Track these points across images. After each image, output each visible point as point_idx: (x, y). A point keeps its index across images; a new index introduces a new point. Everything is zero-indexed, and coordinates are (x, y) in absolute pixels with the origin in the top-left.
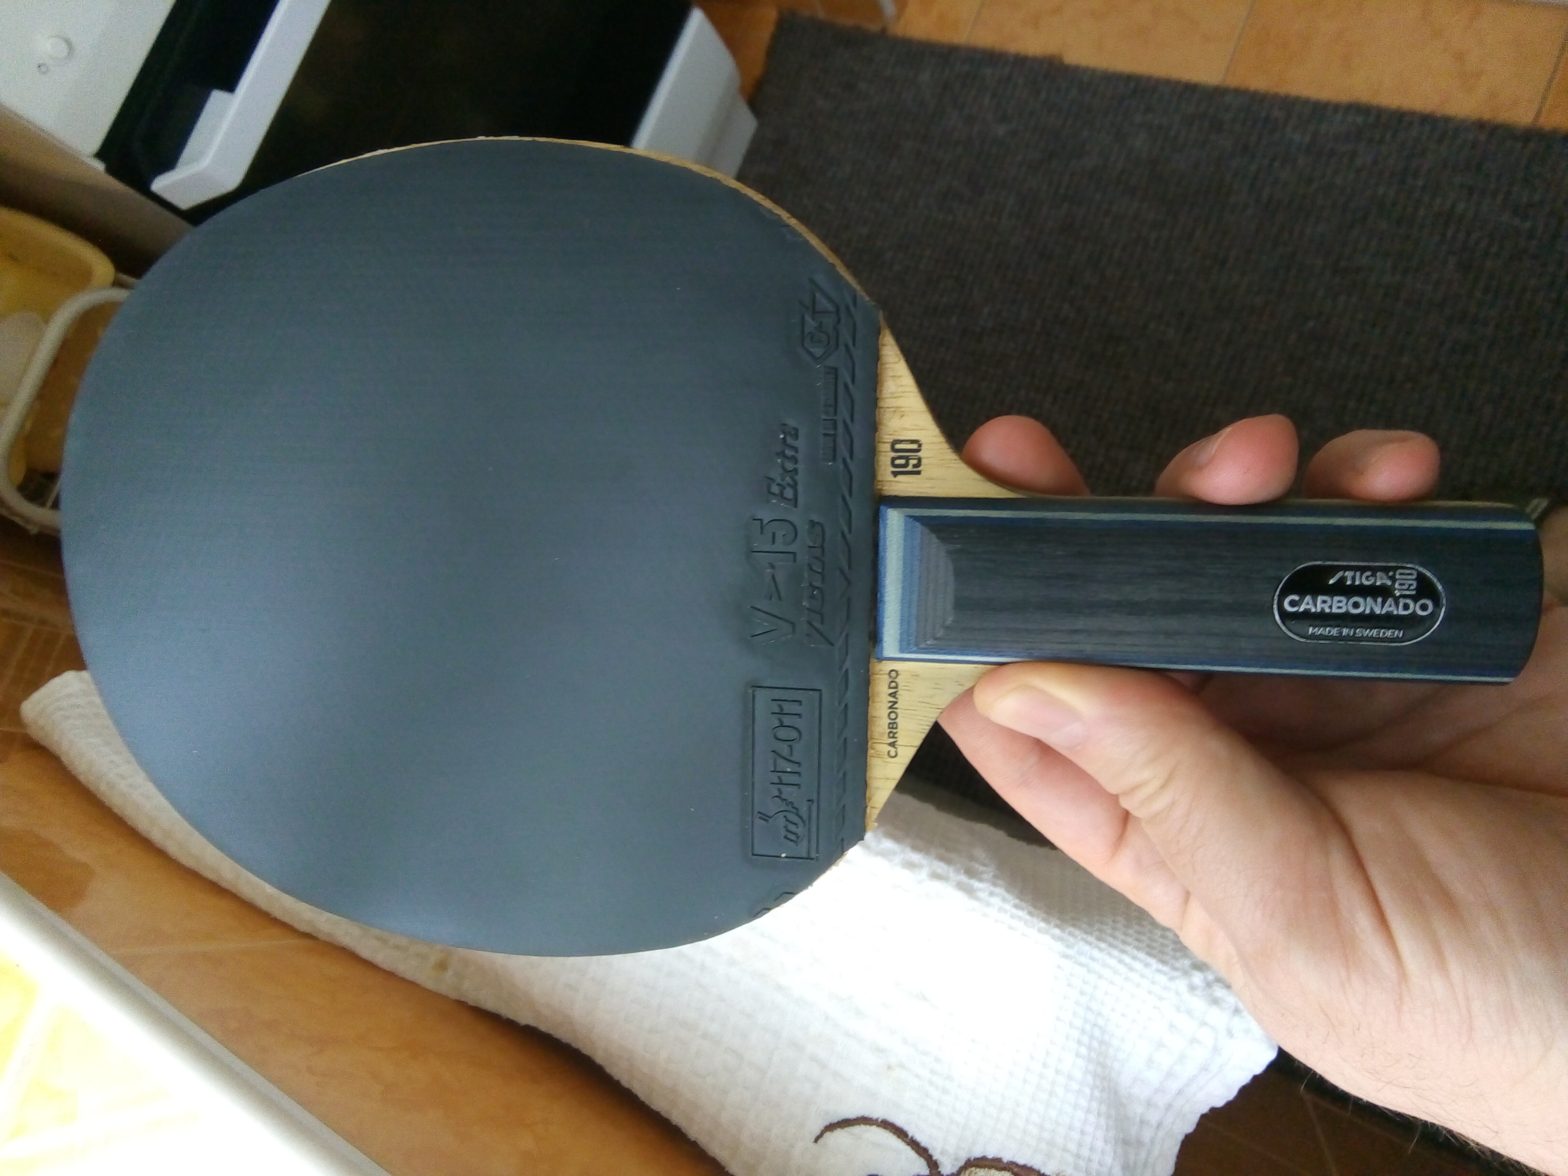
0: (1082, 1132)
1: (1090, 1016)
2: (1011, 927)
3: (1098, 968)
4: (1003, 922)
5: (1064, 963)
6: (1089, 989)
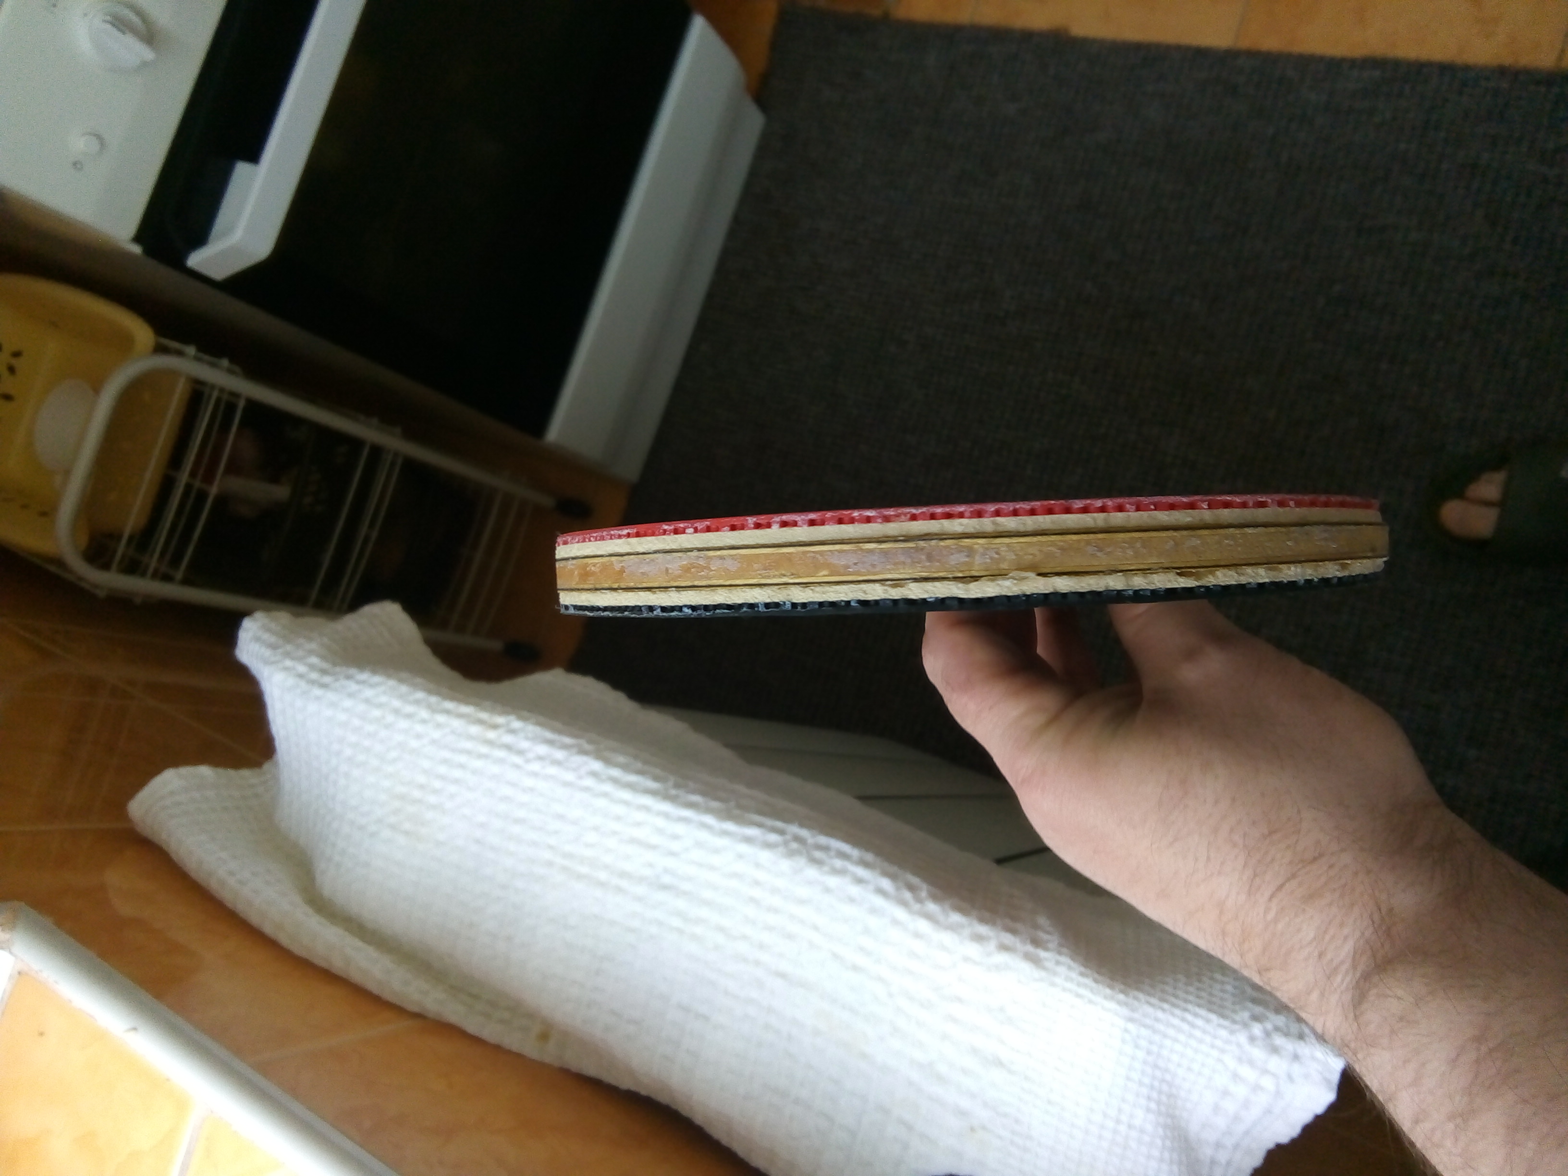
1: (1158, 1073)
2: (1078, 996)
3: (1161, 1027)
4: (1070, 991)
5: (1131, 1026)
6: (1155, 1048)
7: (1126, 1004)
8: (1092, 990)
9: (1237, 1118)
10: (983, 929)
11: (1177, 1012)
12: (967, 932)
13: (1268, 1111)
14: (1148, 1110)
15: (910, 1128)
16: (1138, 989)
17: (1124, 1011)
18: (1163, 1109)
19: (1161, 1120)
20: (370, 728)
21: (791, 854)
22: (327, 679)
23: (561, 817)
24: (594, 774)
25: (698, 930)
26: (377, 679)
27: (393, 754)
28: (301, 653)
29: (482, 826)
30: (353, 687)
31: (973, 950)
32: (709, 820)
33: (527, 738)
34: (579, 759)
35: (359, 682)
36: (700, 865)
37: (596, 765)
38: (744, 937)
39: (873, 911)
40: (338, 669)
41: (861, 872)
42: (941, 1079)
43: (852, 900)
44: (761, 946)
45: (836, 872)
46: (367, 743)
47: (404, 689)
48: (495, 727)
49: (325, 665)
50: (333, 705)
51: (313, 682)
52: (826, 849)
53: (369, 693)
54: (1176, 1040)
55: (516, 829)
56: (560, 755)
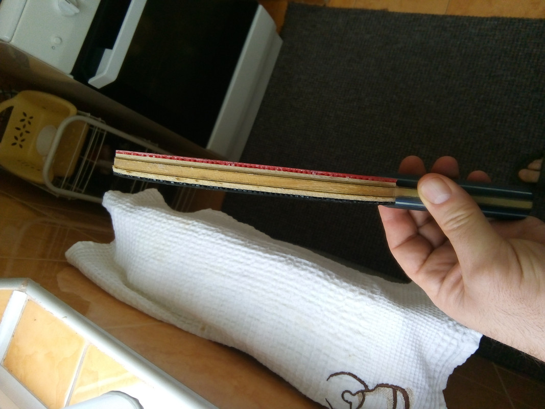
0: (415, 374)
1: (415, 337)
2: (387, 309)
3: (417, 321)
4: (385, 308)
5: (405, 320)
6: (414, 328)
7: (404, 312)
8: (392, 308)
9: (443, 355)
10: (354, 288)
11: (422, 316)
12: (348, 289)
13: (454, 353)
14: (412, 349)
15: (328, 356)
16: (408, 308)
17: (404, 315)
18: (417, 349)
19: (416, 353)
20: (147, 226)
21: (288, 264)
22: (132, 210)
23: (210, 253)
24: (221, 239)
25: (256, 290)
26: (149, 210)
27: (154, 234)
28: (124, 202)
29: (184, 257)
30: (141, 212)
31: (351, 294)
32: (260, 253)
33: (199, 228)
34: (216, 234)
35: (143, 211)
36: (257, 268)
37: (222, 236)
38: (272, 292)
39: (316, 282)
40: (136, 207)
41: (312, 269)
42: (339, 339)
43: (309, 279)
44: (278, 295)
45: (303, 269)
46: (145, 231)
47: (158, 212)
48: (188, 224)
49: (132, 206)
50: (134, 218)
51: (127, 211)
52: (300, 262)
53: (146, 214)
54: (422, 326)
55: (195, 258)
56: (210, 233)
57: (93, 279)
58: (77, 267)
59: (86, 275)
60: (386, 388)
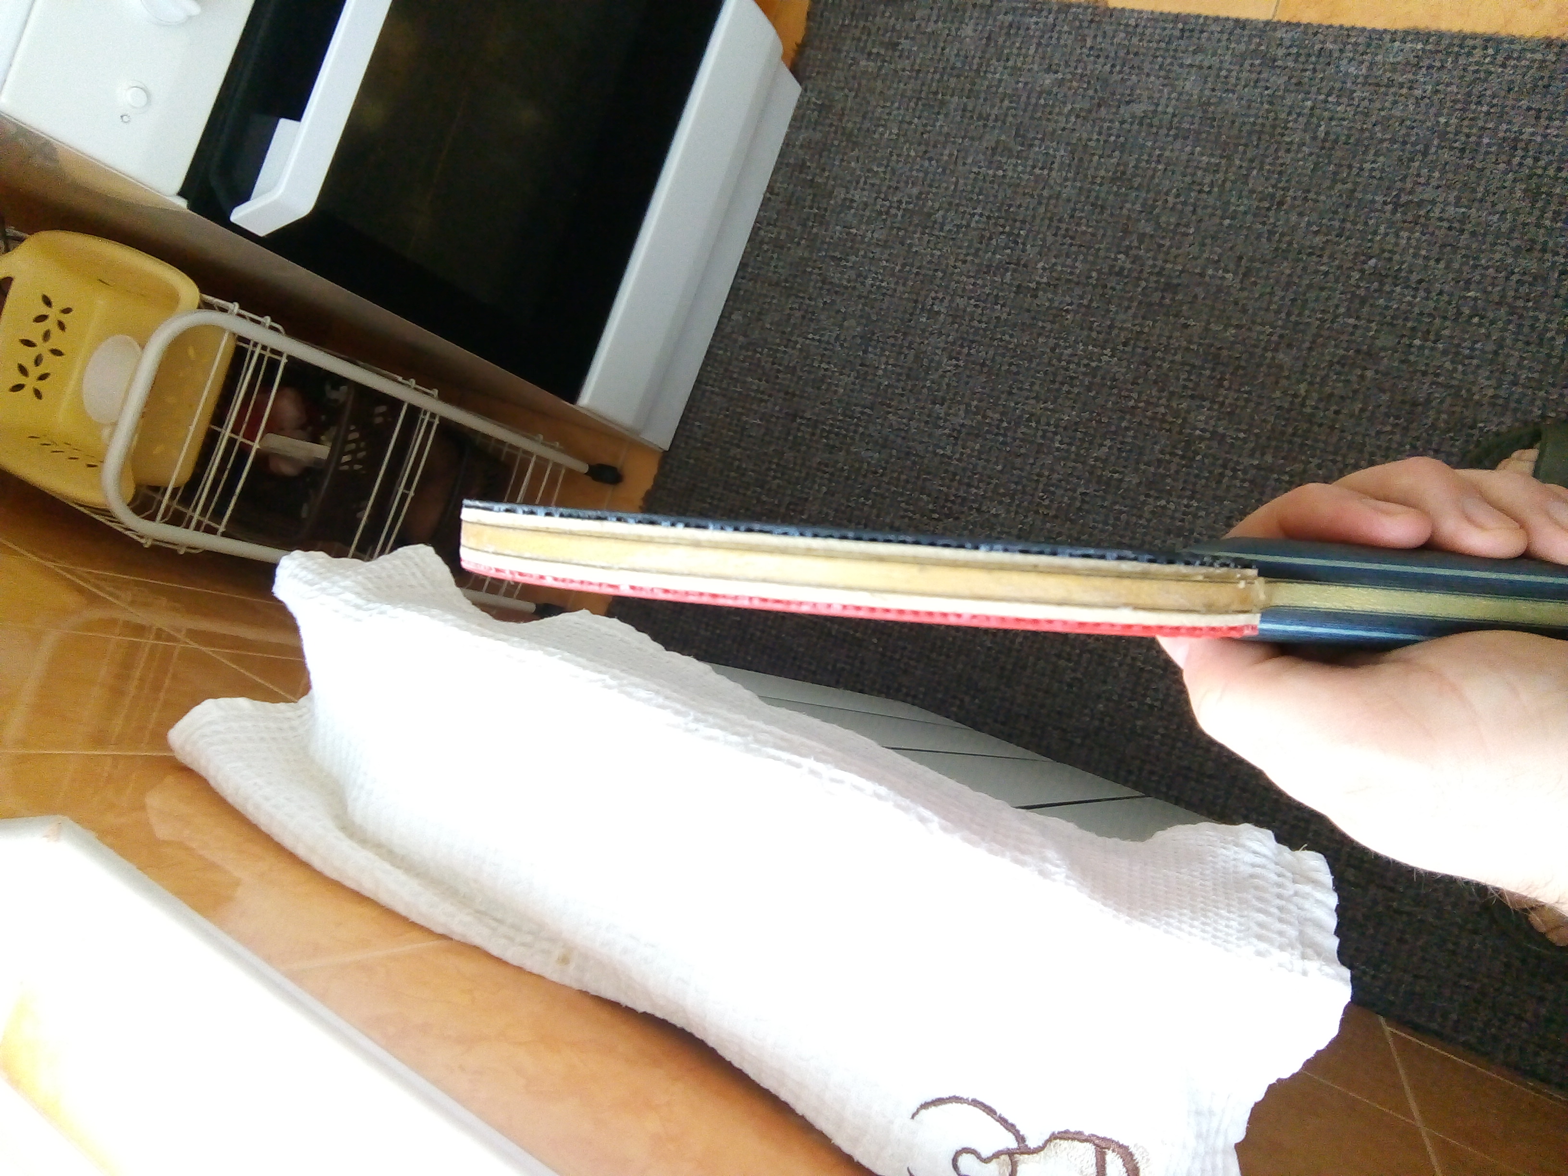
52: (840, 782)
57: (250, 811)
58: (203, 773)
59: (230, 800)
60: (1076, 1143)
